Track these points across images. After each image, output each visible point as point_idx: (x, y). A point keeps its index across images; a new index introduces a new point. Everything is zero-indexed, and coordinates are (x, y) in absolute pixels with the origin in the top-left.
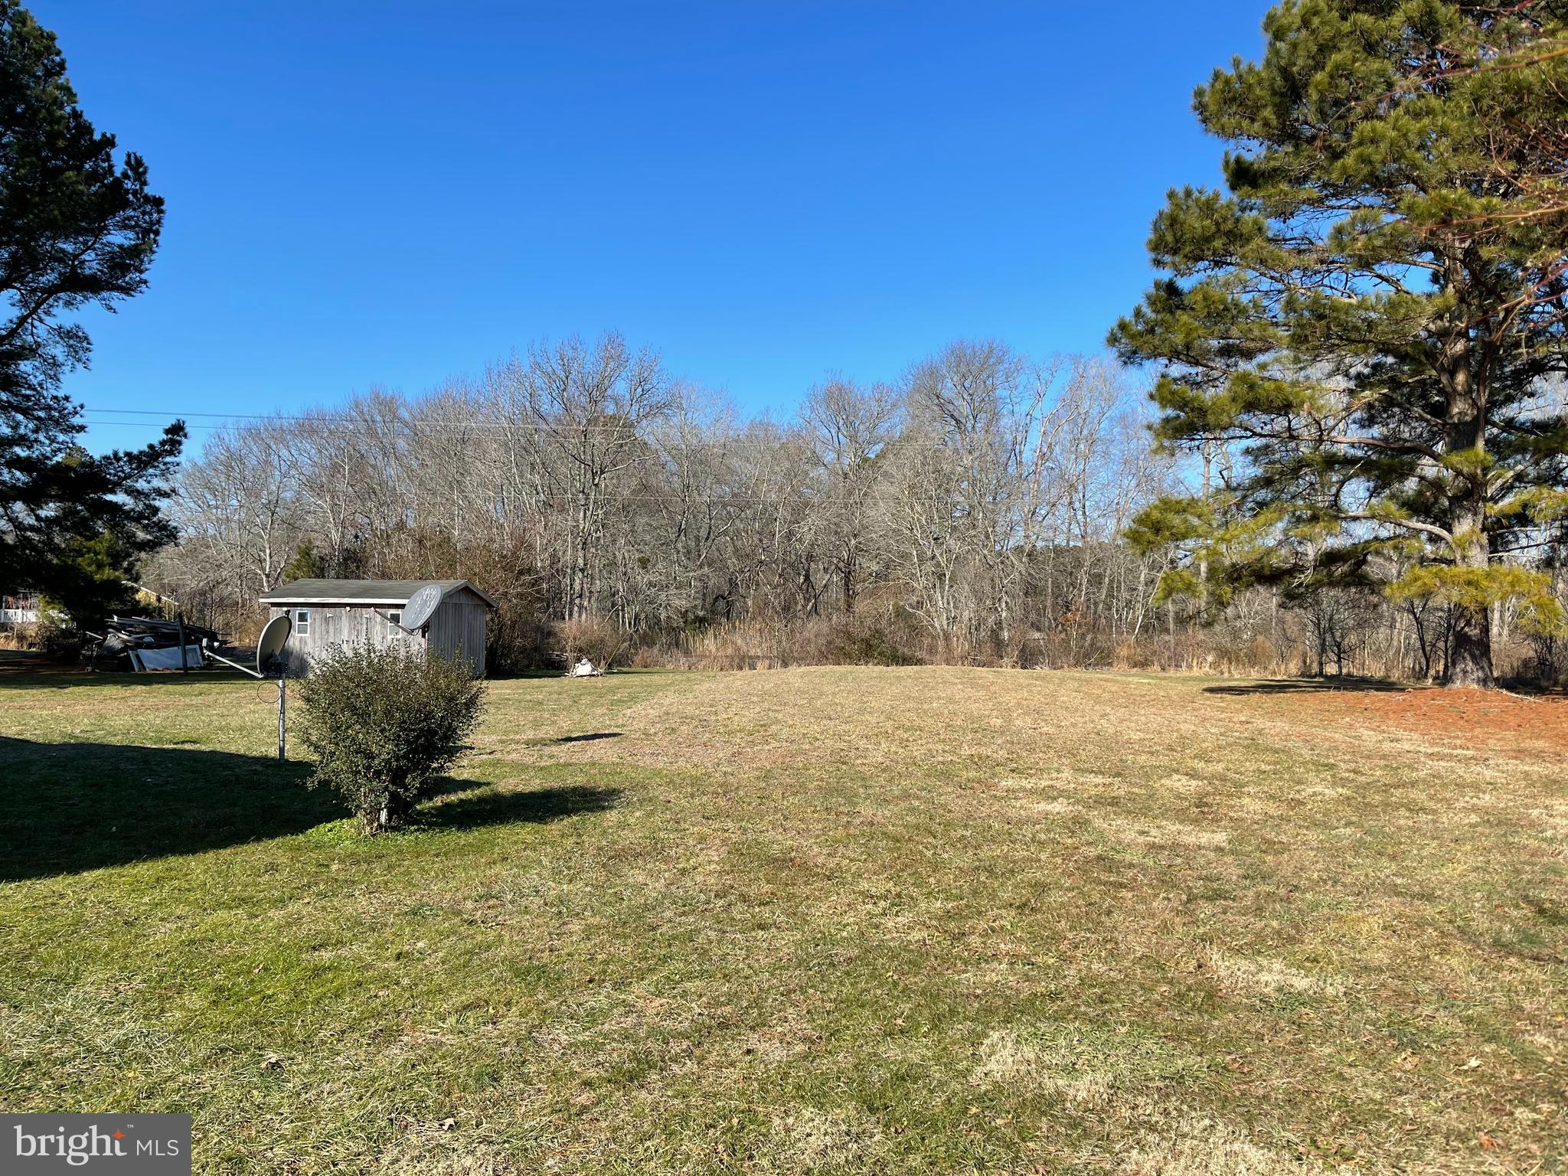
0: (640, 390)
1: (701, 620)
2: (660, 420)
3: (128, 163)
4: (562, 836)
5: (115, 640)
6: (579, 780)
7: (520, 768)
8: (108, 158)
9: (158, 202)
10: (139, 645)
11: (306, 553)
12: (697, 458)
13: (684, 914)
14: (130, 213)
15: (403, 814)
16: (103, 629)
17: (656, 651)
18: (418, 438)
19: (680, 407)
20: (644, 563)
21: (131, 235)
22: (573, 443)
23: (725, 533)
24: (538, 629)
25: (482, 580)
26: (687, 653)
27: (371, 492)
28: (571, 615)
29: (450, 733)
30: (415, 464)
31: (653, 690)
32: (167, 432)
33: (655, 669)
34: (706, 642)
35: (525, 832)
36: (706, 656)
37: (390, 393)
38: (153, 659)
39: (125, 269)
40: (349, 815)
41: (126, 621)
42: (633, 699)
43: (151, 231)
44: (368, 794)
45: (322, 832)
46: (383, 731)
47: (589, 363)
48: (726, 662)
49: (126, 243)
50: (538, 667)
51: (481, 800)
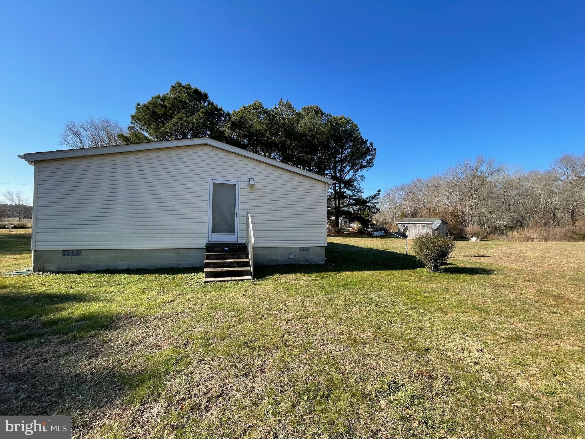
0: (489, 168)
1: (512, 227)
2: (496, 175)
3: (370, 144)
4: (479, 279)
5: (370, 230)
6: (481, 266)
7: (463, 262)
8: (366, 144)
9: (375, 149)
10: (373, 231)
11: (403, 213)
12: (510, 184)
13: (523, 304)
14: (370, 152)
15: (436, 268)
16: (367, 228)
17: (496, 235)
18: (427, 187)
19: (503, 171)
20: (491, 212)
21: (371, 156)
22: (468, 184)
23: (520, 203)
24: (460, 229)
25: (445, 218)
26: (507, 236)
27: (416, 199)
28: (468, 226)
29: (447, 252)
30: (427, 193)
31: (497, 246)
32: (378, 191)
33: (497, 240)
34: (514, 233)
35: (468, 276)
36: (514, 237)
37: (420, 178)
38: (376, 234)
39: (370, 163)
40: (424, 267)
41: (371, 226)
42: (491, 247)
43: (374, 155)
44: (428, 263)
45: (418, 270)
46: (432, 251)
47: (473, 164)
48: (522, 239)
49: (370, 158)
50: (460, 238)
51: (454, 268)
